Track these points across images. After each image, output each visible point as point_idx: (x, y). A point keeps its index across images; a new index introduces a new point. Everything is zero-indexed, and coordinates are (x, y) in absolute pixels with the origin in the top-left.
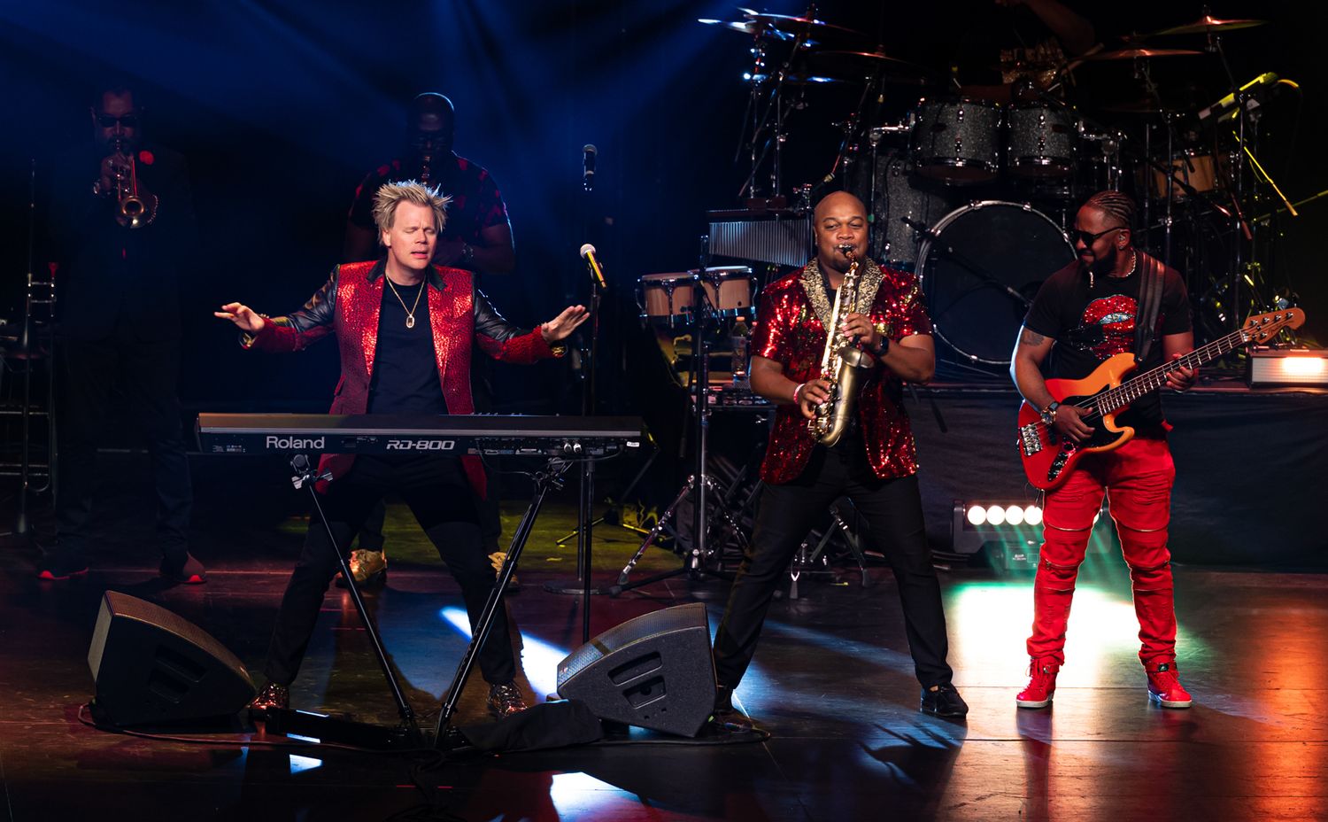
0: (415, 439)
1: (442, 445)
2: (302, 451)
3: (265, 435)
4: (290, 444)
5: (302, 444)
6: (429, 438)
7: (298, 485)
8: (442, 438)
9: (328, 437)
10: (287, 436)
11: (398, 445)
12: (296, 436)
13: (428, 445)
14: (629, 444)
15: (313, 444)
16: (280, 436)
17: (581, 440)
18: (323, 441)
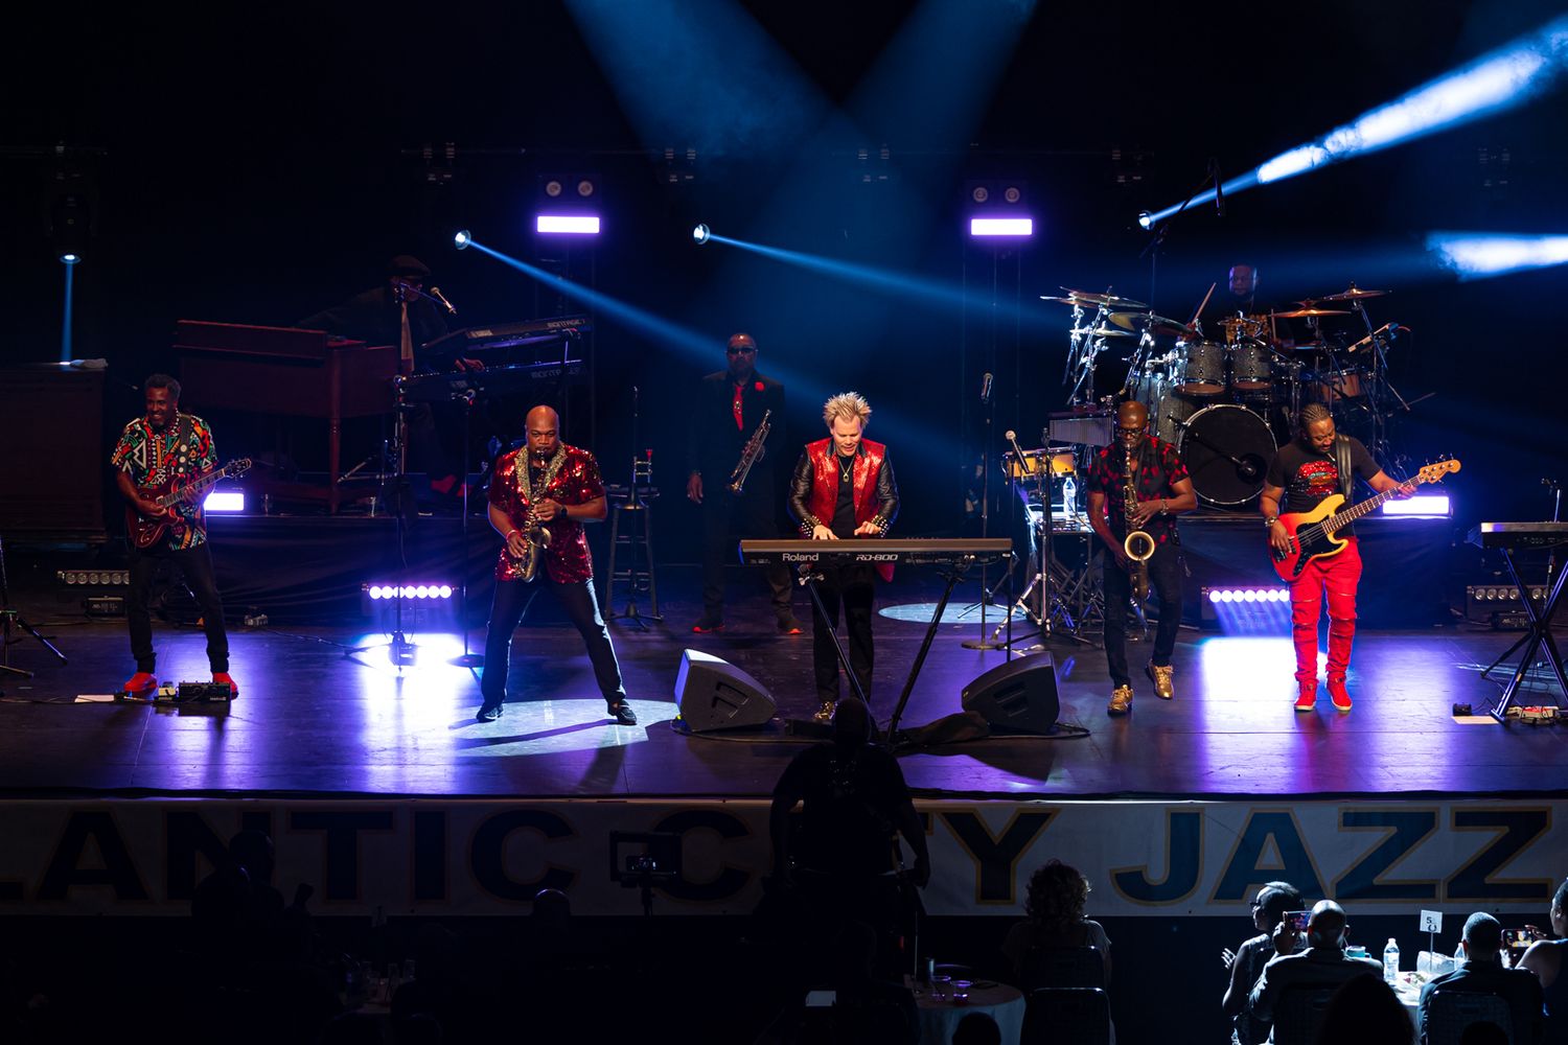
0: (874, 554)
1: (890, 557)
2: (804, 562)
3: (781, 553)
4: (797, 558)
5: (805, 558)
6: (882, 553)
7: (803, 583)
8: (890, 553)
9: (820, 553)
10: (795, 553)
11: (863, 558)
12: (801, 553)
13: (882, 558)
14: (1004, 555)
15: (812, 558)
16: (792, 553)
17: (974, 553)
18: (817, 556)
